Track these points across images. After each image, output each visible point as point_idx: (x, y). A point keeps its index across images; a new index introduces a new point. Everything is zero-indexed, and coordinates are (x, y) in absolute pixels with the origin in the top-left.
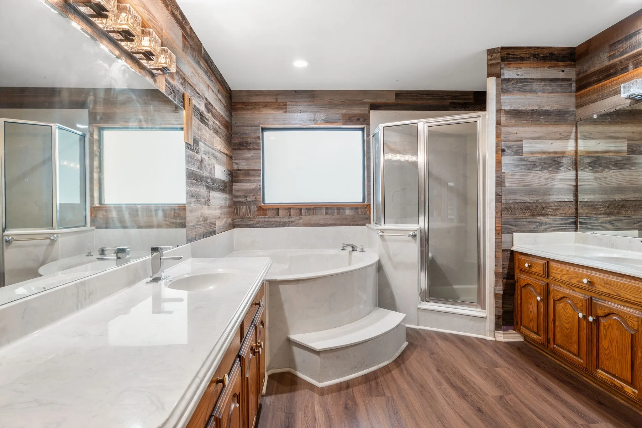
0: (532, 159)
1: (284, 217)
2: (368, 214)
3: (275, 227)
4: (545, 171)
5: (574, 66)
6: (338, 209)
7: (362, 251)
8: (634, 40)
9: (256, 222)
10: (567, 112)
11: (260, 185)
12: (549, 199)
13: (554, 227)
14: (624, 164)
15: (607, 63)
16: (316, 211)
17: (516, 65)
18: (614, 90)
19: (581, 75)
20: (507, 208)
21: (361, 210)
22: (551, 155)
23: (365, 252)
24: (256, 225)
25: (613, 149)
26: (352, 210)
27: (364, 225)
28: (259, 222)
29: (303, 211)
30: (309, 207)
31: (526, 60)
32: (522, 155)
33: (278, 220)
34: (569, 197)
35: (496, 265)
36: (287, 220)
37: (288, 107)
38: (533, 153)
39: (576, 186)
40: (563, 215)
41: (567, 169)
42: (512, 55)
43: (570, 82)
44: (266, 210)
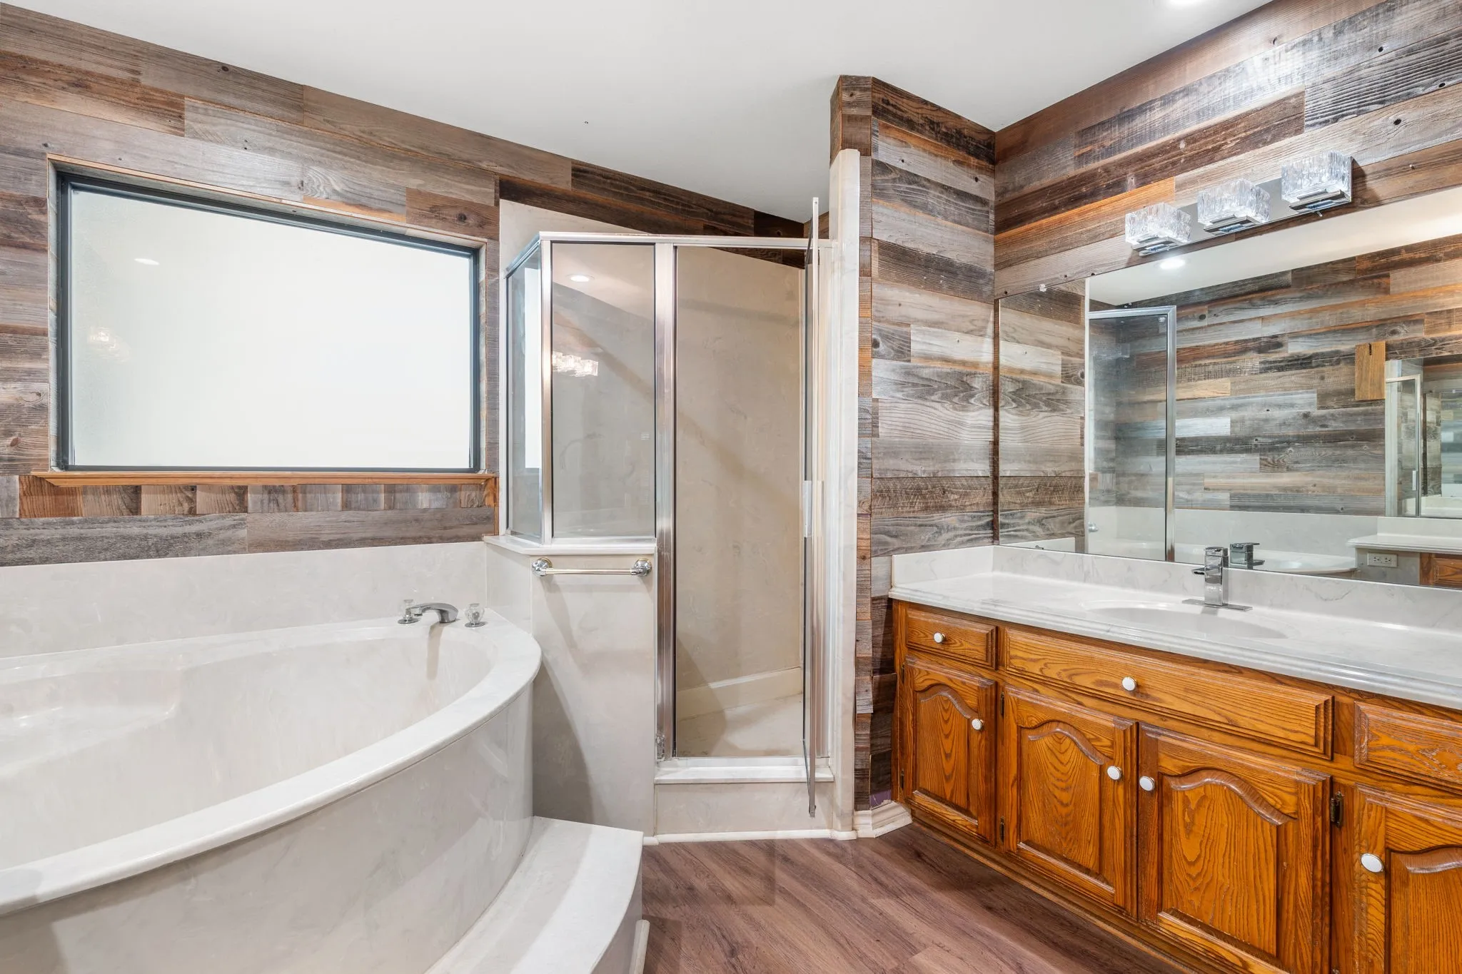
0: (926, 373)
1: (165, 520)
2: (489, 506)
3: (118, 558)
4: (948, 405)
5: (993, 171)
6: (391, 489)
7: (476, 622)
8: (1139, 123)
9: (14, 540)
10: (981, 274)
11: (39, 394)
12: (954, 471)
13: (961, 536)
14: (1058, 400)
15: (1072, 171)
16: (304, 499)
17: (899, 135)
18: (1090, 231)
19: (1007, 197)
20: (882, 491)
21: (468, 493)
22: (958, 368)
23: (483, 624)
24: (18, 555)
25: (1044, 367)
26: (439, 495)
27: (477, 538)
28: (33, 543)
29: (250, 497)
30: (277, 483)
31: (918, 131)
32: (909, 361)
33: (135, 530)
34: (983, 468)
35: (857, 641)
36: (179, 531)
37: (187, 114)
38: (928, 358)
39: (996, 443)
40: (975, 508)
41: (982, 403)
42: (892, 105)
43: (987, 208)
44: (71, 492)
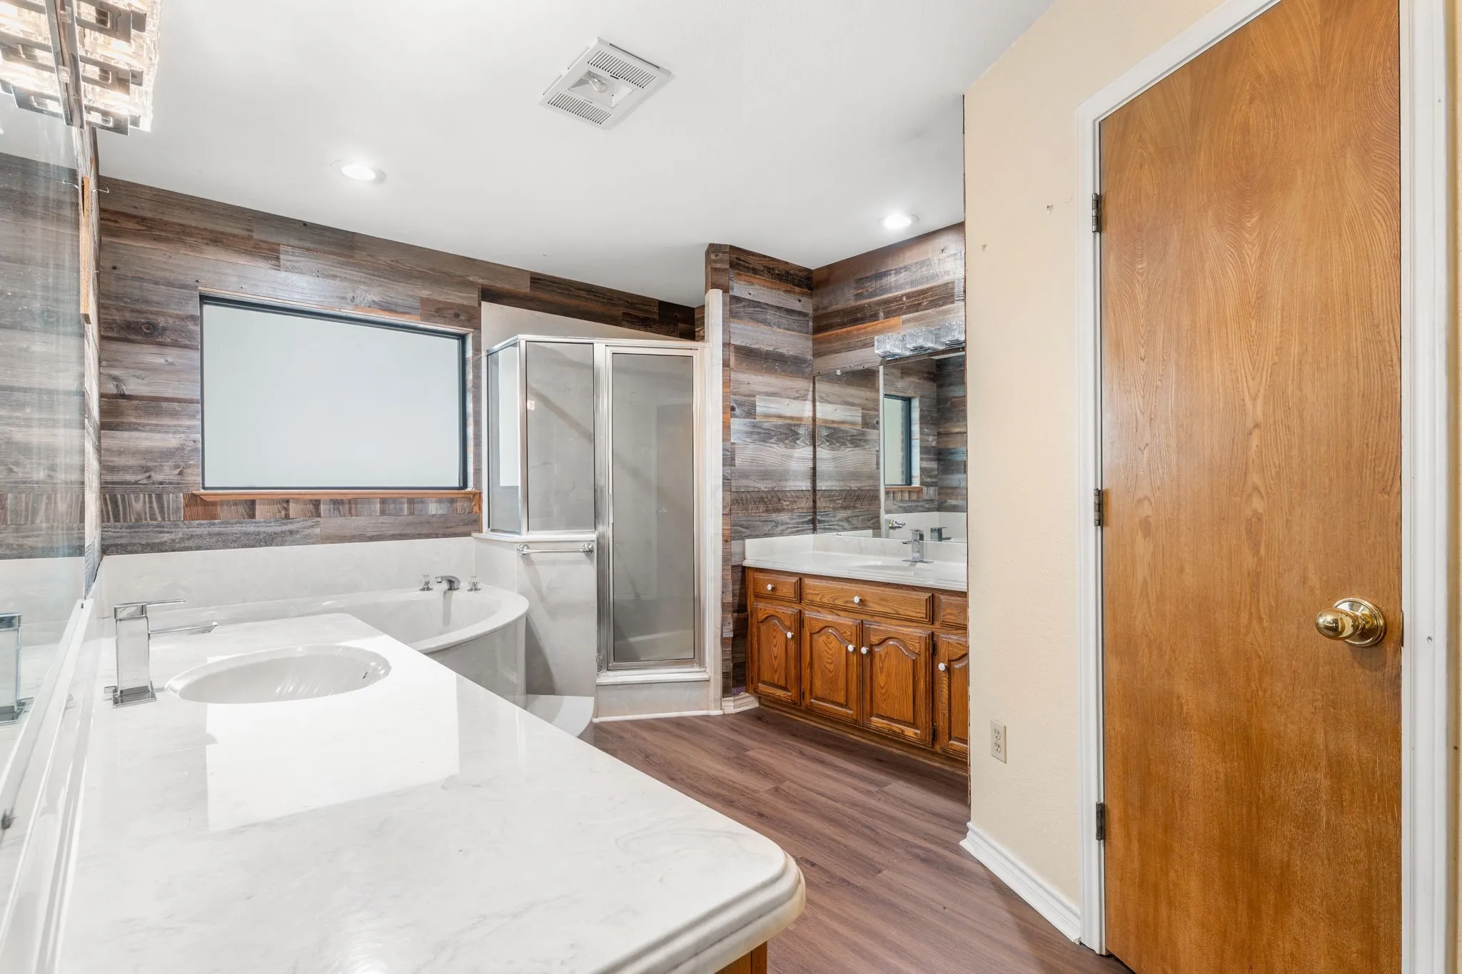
0: (766, 425)
1: (270, 522)
2: (476, 512)
3: (242, 547)
4: (781, 445)
5: (811, 296)
6: (411, 501)
7: (474, 588)
8: (884, 281)
9: (180, 535)
10: (804, 361)
11: (193, 441)
12: (786, 487)
13: (791, 528)
14: (860, 440)
15: (852, 304)
16: (356, 508)
17: (747, 278)
19: (820, 312)
20: (737, 500)
21: (462, 504)
22: (788, 421)
23: (480, 590)
24: (183, 545)
25: (849, 419)
26: (443, 505)
27: (468, 534)
28: (191, 537)
29: (322, 507)
30: (339, 497)
31: (760, 275)
32: (755, 418)
33: (251, 528)
34: (805, 485)
35: (723, 592)
36: (278, 529)
37: (282, 256)
38: (767, 416)
39: (814, 469)
40: (801, 511)
41: (805, 443)
42: (743, 261)
43: (807, 319)
44: (214, 504)
